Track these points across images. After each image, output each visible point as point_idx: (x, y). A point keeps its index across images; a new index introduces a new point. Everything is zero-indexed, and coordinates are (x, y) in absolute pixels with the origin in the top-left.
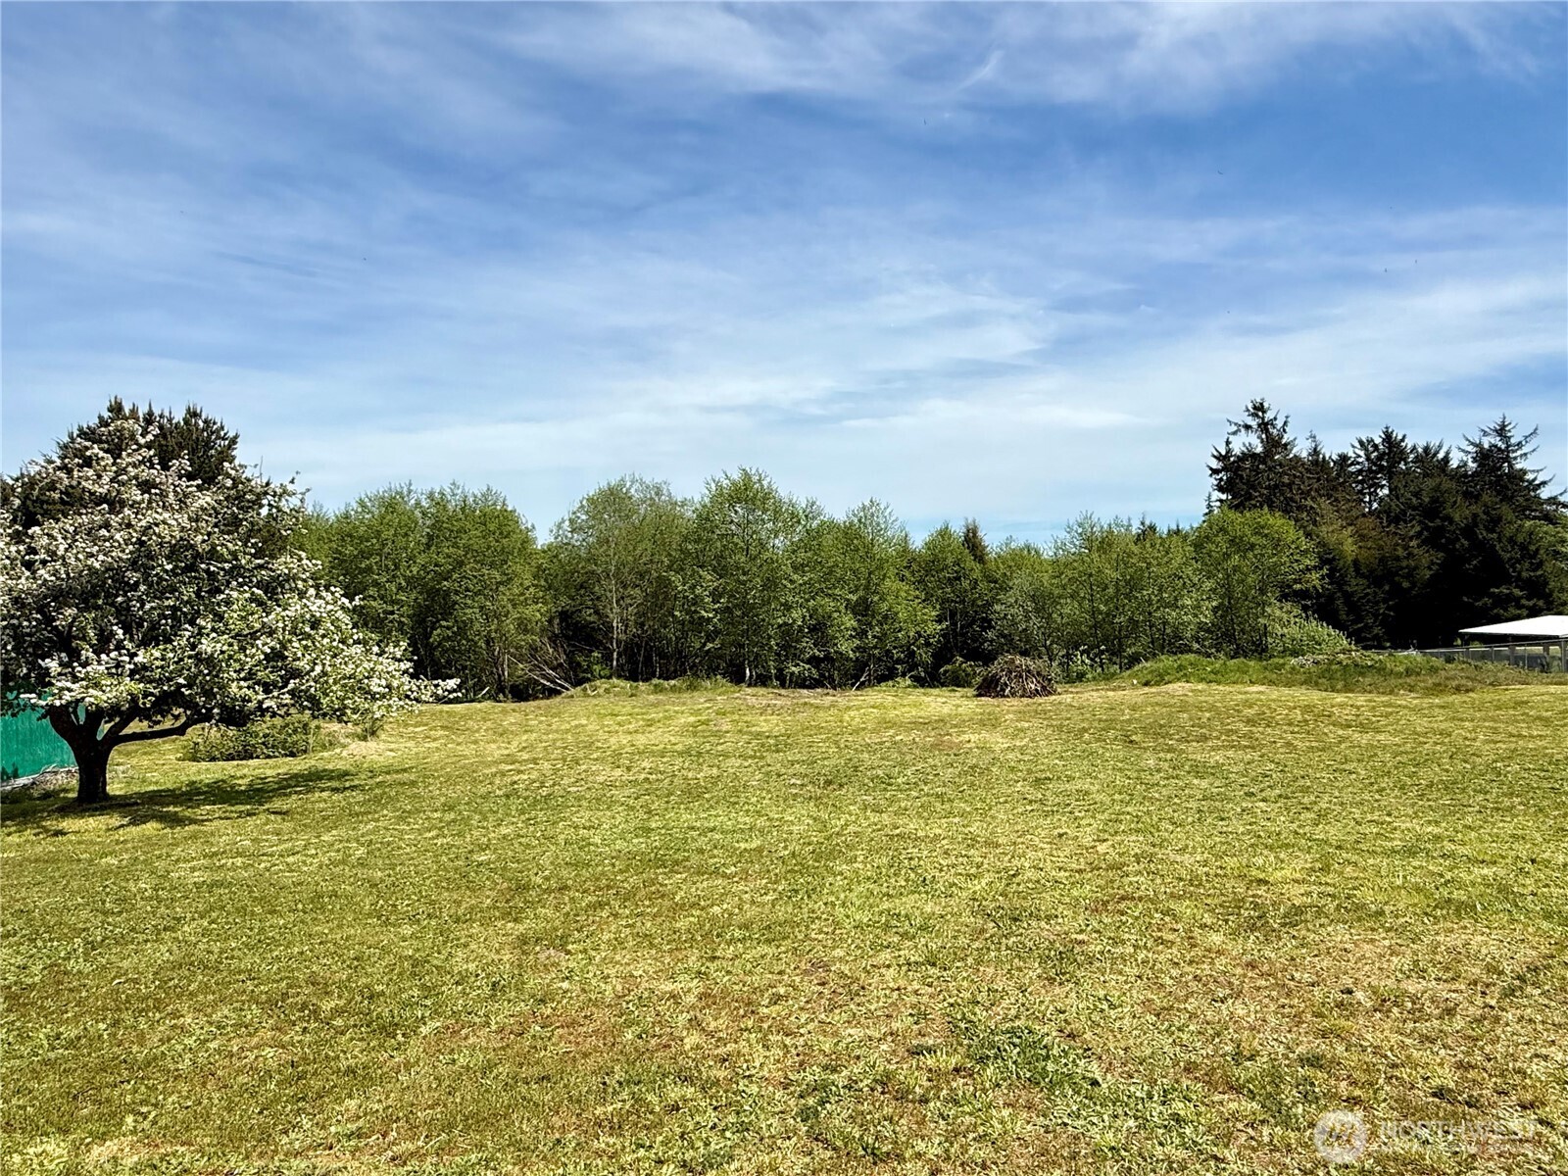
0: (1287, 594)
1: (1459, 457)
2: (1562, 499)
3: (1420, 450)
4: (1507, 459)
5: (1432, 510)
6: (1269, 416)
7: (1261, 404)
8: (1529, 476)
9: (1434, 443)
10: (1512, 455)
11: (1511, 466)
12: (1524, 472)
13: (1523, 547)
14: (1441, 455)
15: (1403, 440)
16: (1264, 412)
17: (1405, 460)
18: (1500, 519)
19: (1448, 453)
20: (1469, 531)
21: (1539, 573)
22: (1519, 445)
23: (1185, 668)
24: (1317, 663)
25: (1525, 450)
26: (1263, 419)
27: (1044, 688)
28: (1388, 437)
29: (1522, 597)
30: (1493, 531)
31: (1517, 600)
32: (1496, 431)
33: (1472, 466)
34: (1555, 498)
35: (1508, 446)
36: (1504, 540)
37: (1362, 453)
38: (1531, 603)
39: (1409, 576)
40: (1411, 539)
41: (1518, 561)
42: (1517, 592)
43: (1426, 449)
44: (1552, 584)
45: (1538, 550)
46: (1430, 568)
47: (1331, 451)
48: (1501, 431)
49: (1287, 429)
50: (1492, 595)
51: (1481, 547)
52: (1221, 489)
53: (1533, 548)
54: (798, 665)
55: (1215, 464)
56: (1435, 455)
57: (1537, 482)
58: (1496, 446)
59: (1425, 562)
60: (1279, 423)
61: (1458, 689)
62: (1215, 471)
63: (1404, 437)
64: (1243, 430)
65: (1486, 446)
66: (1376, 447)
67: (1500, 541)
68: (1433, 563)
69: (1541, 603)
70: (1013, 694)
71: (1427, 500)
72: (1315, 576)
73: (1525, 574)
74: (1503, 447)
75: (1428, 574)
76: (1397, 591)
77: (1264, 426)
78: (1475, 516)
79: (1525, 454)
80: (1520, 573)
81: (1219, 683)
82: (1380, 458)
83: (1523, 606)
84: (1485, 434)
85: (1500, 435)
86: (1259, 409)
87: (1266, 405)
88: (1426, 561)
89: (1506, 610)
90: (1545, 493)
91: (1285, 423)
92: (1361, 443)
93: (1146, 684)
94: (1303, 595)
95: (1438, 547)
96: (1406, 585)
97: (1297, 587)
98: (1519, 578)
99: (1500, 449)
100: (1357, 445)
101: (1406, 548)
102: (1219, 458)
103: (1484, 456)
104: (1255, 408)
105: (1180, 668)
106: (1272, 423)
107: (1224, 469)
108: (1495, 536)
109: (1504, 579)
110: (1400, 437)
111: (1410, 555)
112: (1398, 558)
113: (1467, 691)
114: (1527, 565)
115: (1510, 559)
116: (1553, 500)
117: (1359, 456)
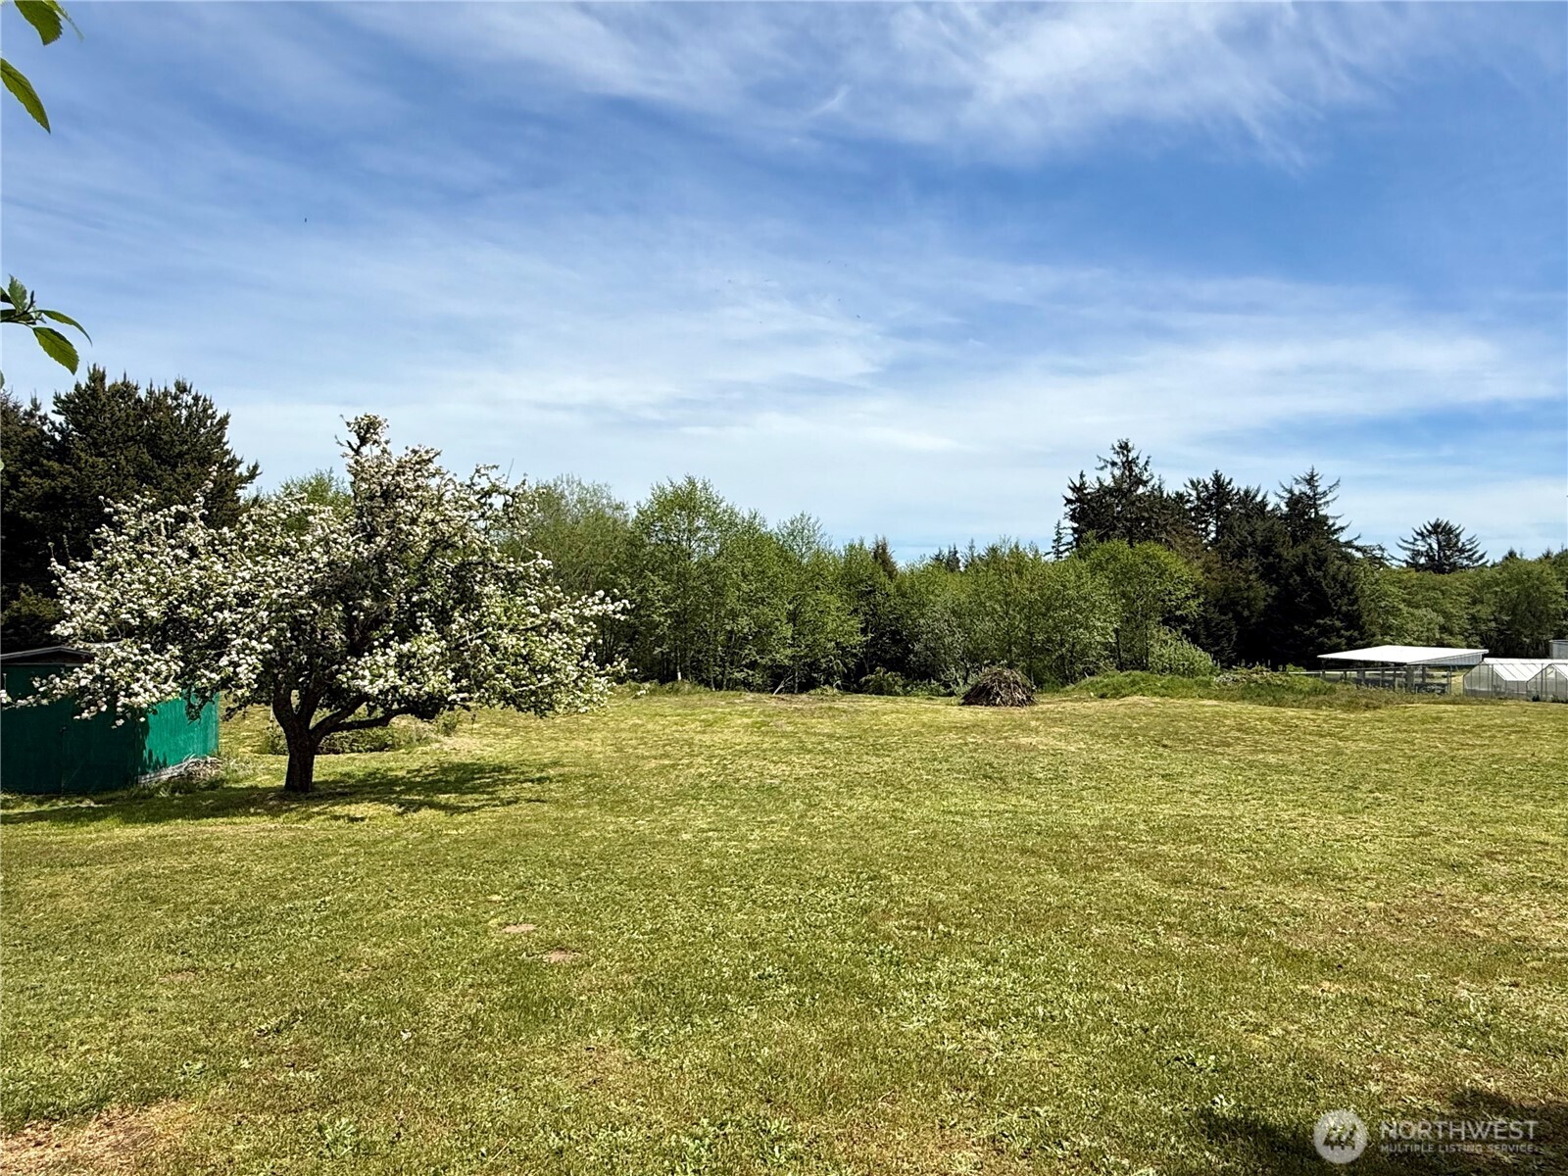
0: (1170, 620)
1: (1276, 502)
2: (1356, 543)
3: (1242, 493)
4: (1315, 506)
5: (1266, 549)
6: (1132, 455)
7: (1126, 444)
8: (1330, 522)
9: (1253, 487)
10: (1318, 502)
11: (1317, 513)
12: (1326, 518)
13: (1343, 585)
14: (1259, 499)
15: (1229, 483)
16: (1129, 451)
17: (1229, 501)
18: (1326, 560)
19: (1264, 497)
20: (1300, 569)
21: (1355, 607)
22: (1325, 494)
23: (1138, 683)
24: (1236, 681)
25: (1328, 498)
26: (1127, 456)
27: (1028, 698)
28: (1217, 479)
29: (1341, 628)
30: (1319, 569)
31: (1338, 630)
32: (1306, 480)
33: (1285, 509)
34: (1351, 542)
35: (1315, 495)
36: (1328, 577)
37: (1194, 493)
38: (1348, 633)
39: (1248, 606)
40: (1251, 572)
41: (1339, 597)
42: (1338, 624)
43: (1247, 492)
44: (1365, 618)
45: (1354, 587)
46: (1265, 600)
47: (1170, 489)
48: (1310, 481)
49: (1148, 468)
50: (1318, 626)
51: (1311, 584)
52: (1073, 518)
53: (1350, 585)
54: (742, 671)
55: (1071, 495)
56: (1255, 496)
57: (1336, 527)
58: (1305, 494)
59: (1262, 594)
60: (1141, 462)
61: (1367, 707)
62: (1069, 501)
63: (1231, 480)
64: (1109, 466)
65: (1297, 492)
66: (1206, 486)
67: (1325, 579)
68: (1268, 595)
69: (1356, 634)
70: (1005, 703)
71: (1260, 539)
72: (1193, 603)
73: (1344, 608)
74: (1311, 494)
75: (1262, 605)
76: (1238, 617)
77: (1129, 464)
78: (1305, 555)
79: (1328, 502)
80: (1340, 607)
81: (1172, 697)
82: (1210, 498)
83: (1342, 636)
84: (1297, 482)
85: (1309, 484)
86: (1125, 447)
87: (1130, 445)
88: (1262, 592)
89: (1329, 639)
90: (1343, 538)
91: (1147, 463)
92: (1192, 482)
93: (1103, 696)
94: (1182, 620)
95: (1271, 582)
96: (1246, 613)
97: (1178, 613)
98: (1339, 612)
99: (1308, 496)
100: (1189, 484)
101: (1247, 580)
102: (1074, 489)
103: (1294, 502)
104: (1121, 447)
105: (1134, 683)
106: (1134, 461)
107: (1078, 500)
108: (1321, 573)
109: (1327, 611)
110: (1227, 480)
111: (1250, 587)
112: (1239, 589)
113: (1375, 708)
114: (1346, 601)
115: (1332, 595)
116: (1349, 544)
117: (1190, 495)
